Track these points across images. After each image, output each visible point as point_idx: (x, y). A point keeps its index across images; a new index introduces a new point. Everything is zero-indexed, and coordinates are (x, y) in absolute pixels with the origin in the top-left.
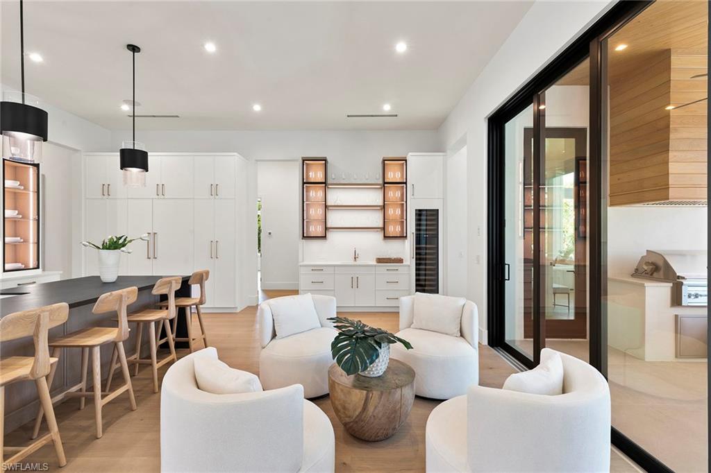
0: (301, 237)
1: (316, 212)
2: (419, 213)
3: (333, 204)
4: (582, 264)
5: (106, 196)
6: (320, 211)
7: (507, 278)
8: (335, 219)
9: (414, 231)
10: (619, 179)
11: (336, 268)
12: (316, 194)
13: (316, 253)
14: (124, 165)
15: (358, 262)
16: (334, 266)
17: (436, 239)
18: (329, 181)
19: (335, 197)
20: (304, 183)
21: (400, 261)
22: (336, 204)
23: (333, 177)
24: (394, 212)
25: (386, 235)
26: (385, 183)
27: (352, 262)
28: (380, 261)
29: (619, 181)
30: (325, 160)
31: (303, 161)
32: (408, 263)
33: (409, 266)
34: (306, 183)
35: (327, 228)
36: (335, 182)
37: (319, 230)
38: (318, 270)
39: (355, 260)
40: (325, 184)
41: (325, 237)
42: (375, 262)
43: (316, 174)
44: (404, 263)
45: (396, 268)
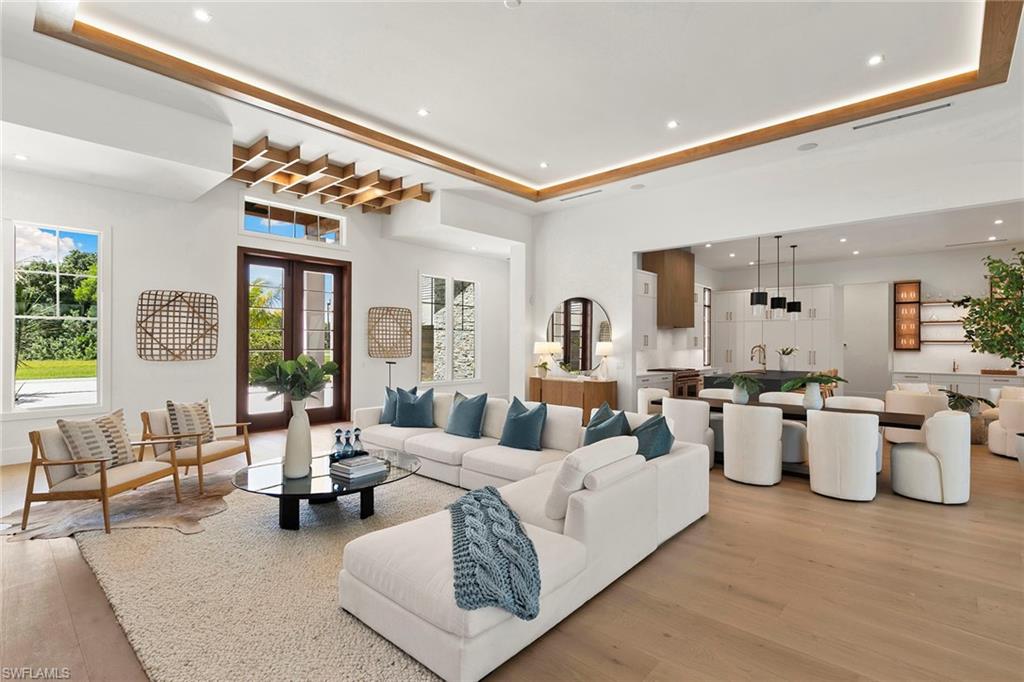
0: (893, 349)
1: (908, 327)
3: (927, 320)
6: (913, 326)
8: (928, 333)
11: (932, 376)
12: (909, 312)
13: (907, 362)
15: (958, 372)
16: (930, 374)
18: (922, 300)
19: (930, 314)
21: (1013, 373)
22: (931, 320)
23: (928, 296)
27: (952, 372)
28: (985, 372)
30: (919, 282)
31: (895, 285)
34: (897, 303)
35: (920, 342)
36: (929, 300)
37: (912, 342)
38: (913, 377)
39: (954, 370)
40: (919, 303)
41: (919, 349)
42: (979, 373)
43: (909, 295)
44: (1018, 375)
45: (1007, 379)
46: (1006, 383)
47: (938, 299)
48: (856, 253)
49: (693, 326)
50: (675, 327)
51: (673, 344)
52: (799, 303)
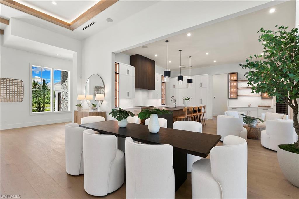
0: (228, 98)
1: (233, 90)
3: (240, 87)
5: (187, 87)
6: (235, 90)
8: (240, 92)
12: (234, 84)
13: (233, 103)
14: (188, 82)
16: (241, 107)
18: (238, 80)
19: (241, 85)
20: (229, 81)
21: (269, 107)
22: (241, 87)
23: (240, 78)
25: (262, 97)
28: (259, 106)
30: (237, 73)
31: (229, 74)
32: (273, 108)
34: (230, 81)
35: (237, 95)
36: (241, 80)
37: (235, 96)
38: (234, 109)
39: (249, 106)
40: (237, 81)
41: (237, 98)
42: (258, 107)
43: (234, 78)
44: (271, 107)
45: (267, 109)
46: (267, 110)
47: (244, 79)
48: (215, 61)
49: (155, 89)
50: (149, 90)
51: (148, 96)
52: (192, 79)
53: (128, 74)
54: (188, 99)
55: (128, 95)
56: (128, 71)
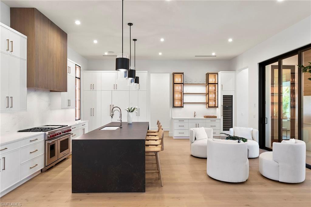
0: (173, 107)
1: (177, 96)
2: (225, 97)
4: (293, 118)
6: (180, 96)
7: (266, 123)
8: (187, 99)
9: (222, 105)
10: (307, 86)
11: (189, 120)
12: (178, 88)
13: (178, 113)
15: (196, 118)
16: (189, 119)
17: (231, 108)
19: (187, 89)
20: (174, 84)
21: (216, 117)
22: (187, 93)
23: (186, 81)
24: (212, 96)
25: (209, 106)
26: (209, 84)
27: (193, 118)
28: (206, 117)
29: (308, 86)
30: (183, 74)
31: (174, 74)
32: (220, 118)
33: (220, 119)
35: (183, 103)
36: (186, 83)
37: (180, 103)
38: (181, 121)
40: (183, 84)
41: (183, 107)
42: (204, 118)
43: (178, 80)
44: (217, 118)
45: (215, 120)
46: (215, 122)
47: (190, 83)
49: (66, 91)
50: (51, 91)
51: (50, 105)
52: (138, 77)
53: (10, 50)
54: (133, 110)
55: (10, 106)
56: (10, 43)
